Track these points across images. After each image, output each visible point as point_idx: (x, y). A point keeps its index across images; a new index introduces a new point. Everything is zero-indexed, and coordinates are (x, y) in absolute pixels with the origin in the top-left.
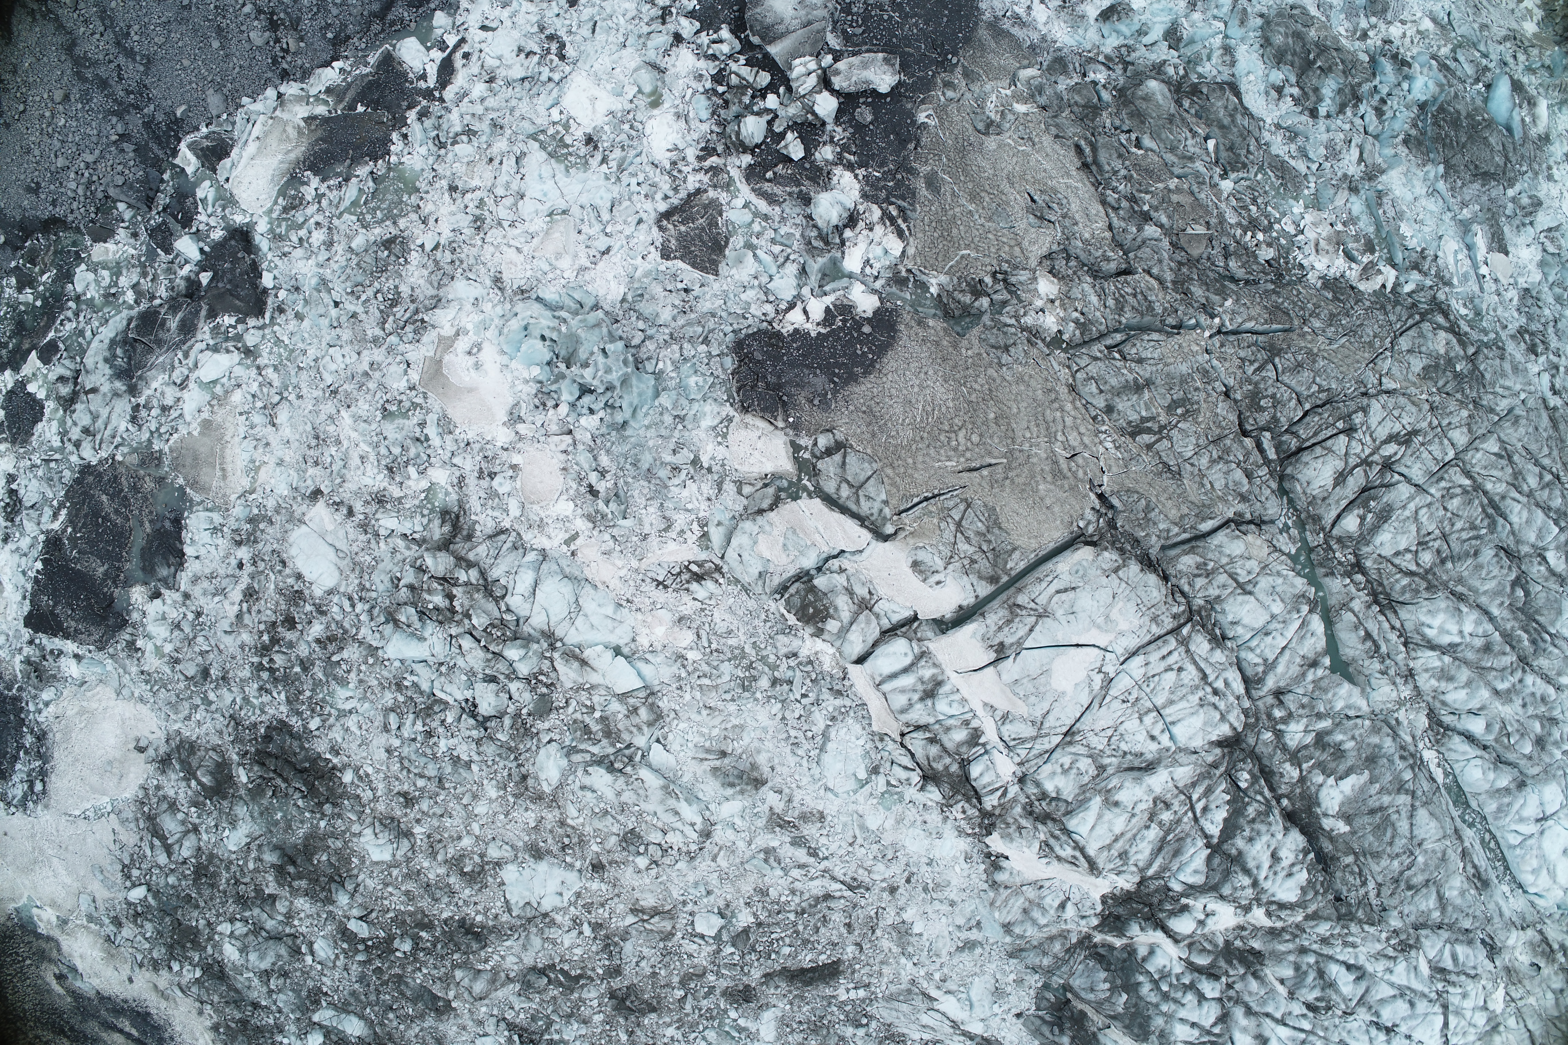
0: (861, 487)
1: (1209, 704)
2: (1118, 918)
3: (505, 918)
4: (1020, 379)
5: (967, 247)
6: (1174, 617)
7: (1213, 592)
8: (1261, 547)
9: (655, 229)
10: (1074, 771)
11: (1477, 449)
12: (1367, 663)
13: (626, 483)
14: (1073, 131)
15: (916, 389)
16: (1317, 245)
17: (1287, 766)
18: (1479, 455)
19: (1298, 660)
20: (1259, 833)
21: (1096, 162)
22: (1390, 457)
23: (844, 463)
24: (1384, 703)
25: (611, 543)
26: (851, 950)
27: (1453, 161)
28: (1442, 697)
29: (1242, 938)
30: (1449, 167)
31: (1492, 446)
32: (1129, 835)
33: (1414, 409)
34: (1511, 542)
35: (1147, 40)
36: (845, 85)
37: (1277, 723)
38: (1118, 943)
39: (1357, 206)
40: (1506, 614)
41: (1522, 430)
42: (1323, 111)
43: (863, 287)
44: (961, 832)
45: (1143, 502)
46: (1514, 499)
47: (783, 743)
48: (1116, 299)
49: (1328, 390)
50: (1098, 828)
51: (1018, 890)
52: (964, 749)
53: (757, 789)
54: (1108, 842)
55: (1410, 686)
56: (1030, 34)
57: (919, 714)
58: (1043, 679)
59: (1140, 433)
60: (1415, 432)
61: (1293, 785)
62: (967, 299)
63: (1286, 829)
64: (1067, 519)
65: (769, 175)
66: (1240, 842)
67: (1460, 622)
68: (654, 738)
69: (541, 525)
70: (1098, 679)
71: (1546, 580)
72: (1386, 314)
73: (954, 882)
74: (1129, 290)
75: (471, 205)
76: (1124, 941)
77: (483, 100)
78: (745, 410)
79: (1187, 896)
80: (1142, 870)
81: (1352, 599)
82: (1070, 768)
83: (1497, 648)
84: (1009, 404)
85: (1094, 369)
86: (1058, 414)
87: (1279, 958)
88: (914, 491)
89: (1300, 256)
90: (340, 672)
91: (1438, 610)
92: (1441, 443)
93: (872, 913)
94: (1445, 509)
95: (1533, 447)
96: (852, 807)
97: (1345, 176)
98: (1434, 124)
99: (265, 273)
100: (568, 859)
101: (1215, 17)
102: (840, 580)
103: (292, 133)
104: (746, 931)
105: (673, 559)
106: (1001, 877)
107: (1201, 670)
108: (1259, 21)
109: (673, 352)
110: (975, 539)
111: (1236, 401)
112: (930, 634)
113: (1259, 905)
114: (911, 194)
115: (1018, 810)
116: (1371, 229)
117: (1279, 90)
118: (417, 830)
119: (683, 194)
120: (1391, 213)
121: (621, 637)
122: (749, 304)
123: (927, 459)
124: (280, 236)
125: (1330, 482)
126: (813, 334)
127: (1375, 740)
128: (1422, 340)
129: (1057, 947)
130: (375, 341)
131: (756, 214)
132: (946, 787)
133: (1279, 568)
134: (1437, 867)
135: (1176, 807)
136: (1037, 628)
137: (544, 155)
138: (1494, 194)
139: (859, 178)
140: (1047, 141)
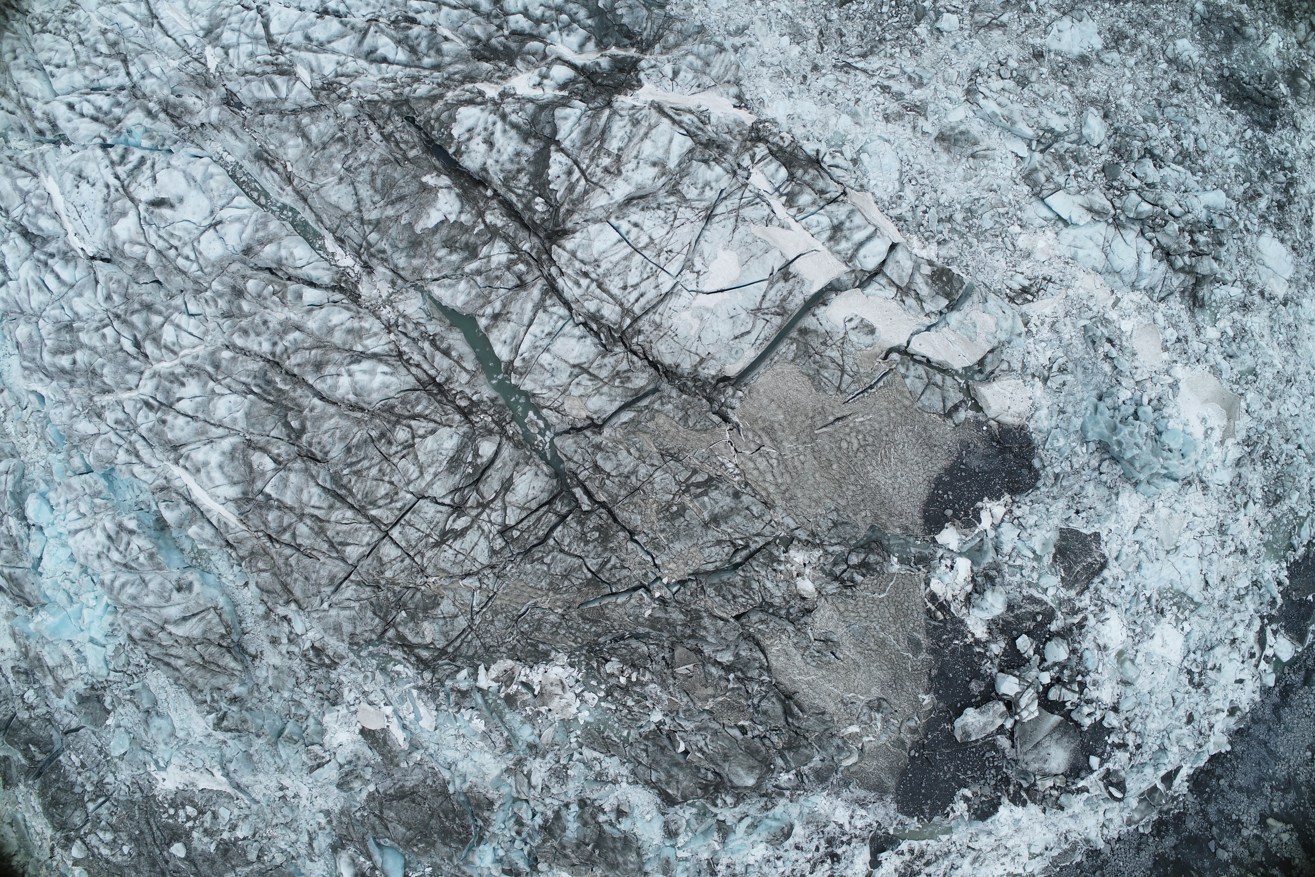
0: (927, 385)
1: (590, 263)
2: (621, 70)
3: (1089, 8)
4: (818, 502)
5: (881, 601)
6: (640, 332)
7: (609, 360)
8: (571, 408)
9: (1107, 555)
10: (699, 186)
11: (368, 544)
12: (438, 329)
13: (1088, 353)
14: (808, 722)
15: (899, 474)
16: (563, 688)
17: (500, 224)
18: (366, 539)
19: (514, 317)
20: (511, 161)
21: (783, 702)
22: (458, 517)
23: (944, 401)
24: (407, 298)
25: (1091, 305)
26: (835, 17)
27: (440, 799)
28: (352, 314)
29: (500, 70)
30: (444, 793)
31: (352, 552)
32: (636, 140)
33: (442, 565)
34: (313, 468)
35: (748, 821)
36: (997, 706)
37: (519, 259)
38: (614, 50)
39: (526, 734)
40: (305, 402)
41: (324, 573)
42: (574, 808)
43: (951, 547)
44: (774, 122)
45: (691, 424)
46: (319, 508)
47: (931, 171)
48: (751, 589)
49: (533, 562)
50: (667, 142)
51: (718, 81)
52: (797, 189)
53: (941, 133)
54: (654, 131)
55: (383, 318)
56: (850, 795)
57: (840, 212)
58: (745, 258)
59: (706, 481)
60: (437, 544)
61: (488, 208)
62: (872, 558)
63: (484, 169)
64: (754, 395)
65: (1039, 618)
66: (529, 150)
67: (354, 385)
68: (1027, 161)
69: (1140, 309)
70: (698, 266)
71: (268, 442)
72: (483, 645)
73: (767, 81)
74: (741, 600)
75: (1230, 542)
76: (608, 52)
77: (1235, 625)
78: (1022, 428)
79: (563, 97)
80: (615, 112)
81: (468, 382)
82: (703, 188)
83: (309, 368)
84: (824, 479)
85: (759, 525)
86: (780, 481)
87: (459, 58)
88: (884, 391)
89: (575, 674)
90: (1243, 175)
91: (378, 390)
92: (408, 541)
93: (826, 47)
94: (391, 483)
95: (307, 561)
96: (867, 129)
97: (544, 757)
98: (469, 827)
100: (1060, 59)
101: (686, 859)
102: (929, 306)
104: (918, 21)
105: (1046, 301)
106: (734, 90)
107: (604, 291)
109: (1078, 462)
110: (827, 362)
111: (624, 528)
112: (844, 278)
113: (493, 100)
114: (932, 632)
115: (734, 147)
116: (508, 717)
117: (620, 813)
118: (1164, 66)
119: (1092, 587)
120: (495, 736)
121: (1068, 234)
122: (1031, 513)
123: (879, 419)
125: (517, 480)
126: (986, 499)
127: (416, 262)
128: (445, 629)
129: (671, 39)
130: (1270, 425)
131: (1037, 586)
132: (801, 156)
133: (551, 394)
134: (317, 162)
135: (599, 171)
136: (759, 299)
137: (1190, 593)
138: (388, 782)
139: (969, 635)
140: (831, 707)
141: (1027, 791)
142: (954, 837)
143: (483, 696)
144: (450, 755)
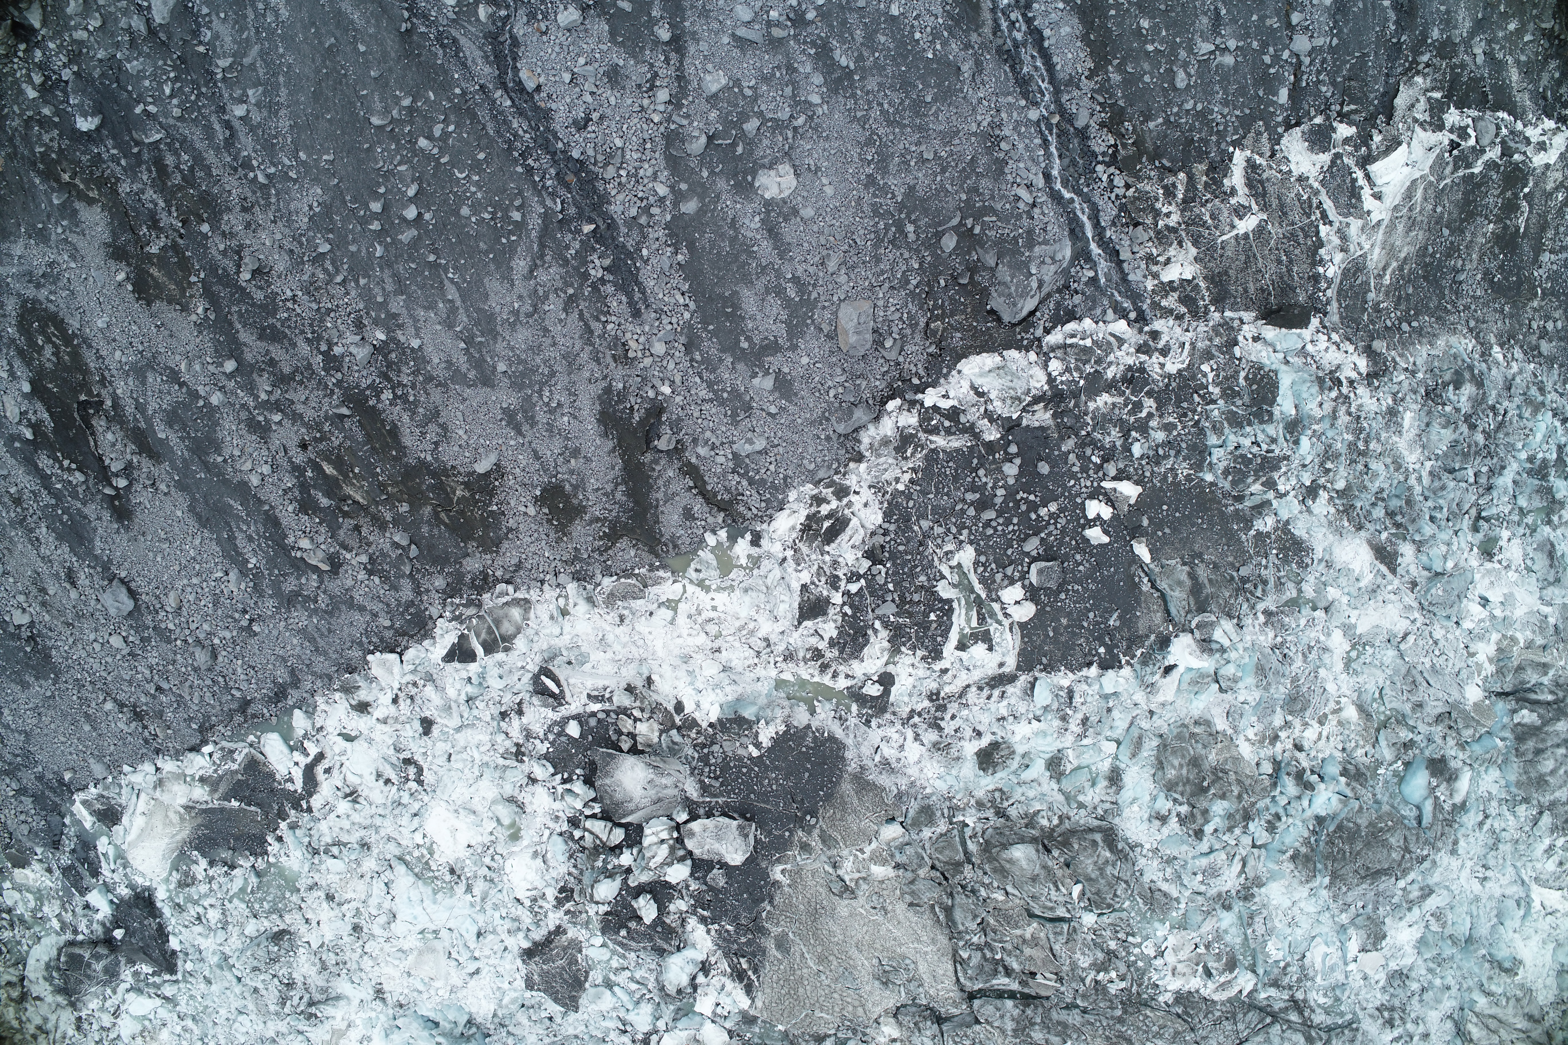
5: (813, 1006)
9: (519, 962)
14: (929, 894)
16: (1174, 970)
27: (1342, 873)
30: (1336, 878)
36: (698, 851)
39: (1227, 920)
42: (1209, 829)
43: (714, 1026)
56: (899, 781)
65: (623, 933)
72: (1235, 1023)
75: (348, 914)
77: (347, 817)
89: (1156, 978)
97: (1219, 895)
98: (1327, 843)
99: (171, 938)
101: (1107, 739)
103: (175, 818)
108: (1155, 742)
114: (761, 952)
116: (1238, 940)
117: (1163, 819)
119: (544, 931)
120: (1260, 930)
124: (178, 905)
130: (278, 1014)
131: (614, 952)
137: (411, 879)
138: (1382, 887)
139: (713, 933)
140: (900, 908)
141: (673, 726)
142: (773, 673)
143: (1254, 965)
144: (1311, 907)
